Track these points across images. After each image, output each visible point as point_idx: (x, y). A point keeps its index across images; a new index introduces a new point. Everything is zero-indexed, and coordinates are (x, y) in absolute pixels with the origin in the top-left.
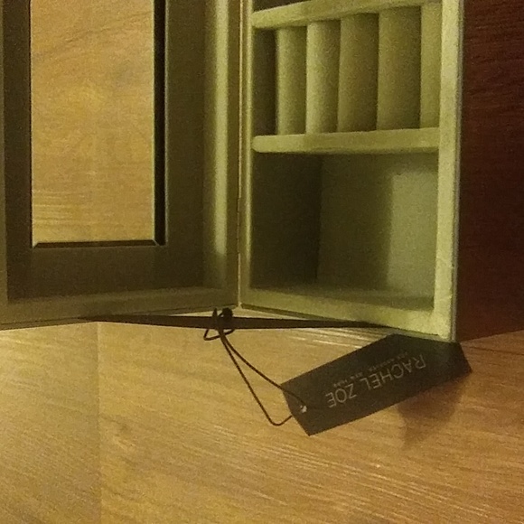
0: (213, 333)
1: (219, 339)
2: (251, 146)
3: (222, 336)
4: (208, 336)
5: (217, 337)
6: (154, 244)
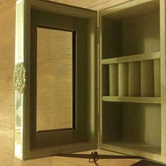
0: (92, 160)
1: (94, 162)
2: (102, 99)
3: (95, 161)
4: (90, 161)
5: (93, 162)
6: (72, 129)
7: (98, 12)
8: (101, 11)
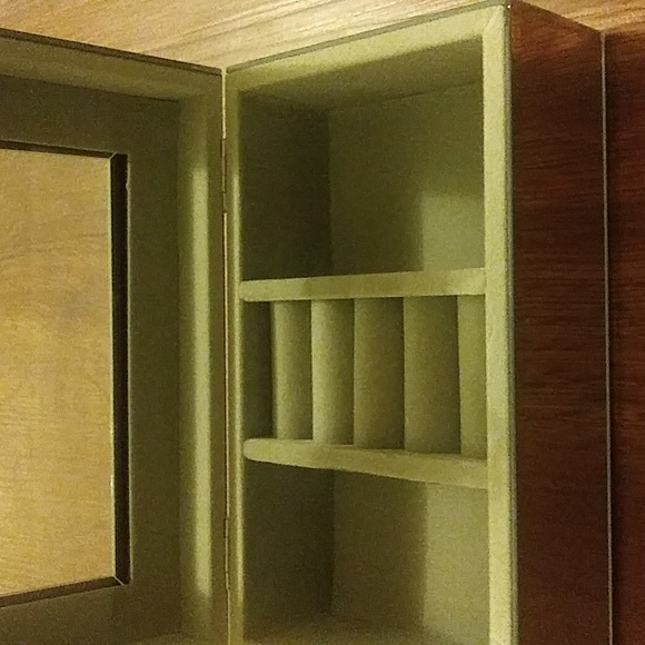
2: (242, 452)
6: (116, 583)
7: (224, 74)
8: (235, 70)
